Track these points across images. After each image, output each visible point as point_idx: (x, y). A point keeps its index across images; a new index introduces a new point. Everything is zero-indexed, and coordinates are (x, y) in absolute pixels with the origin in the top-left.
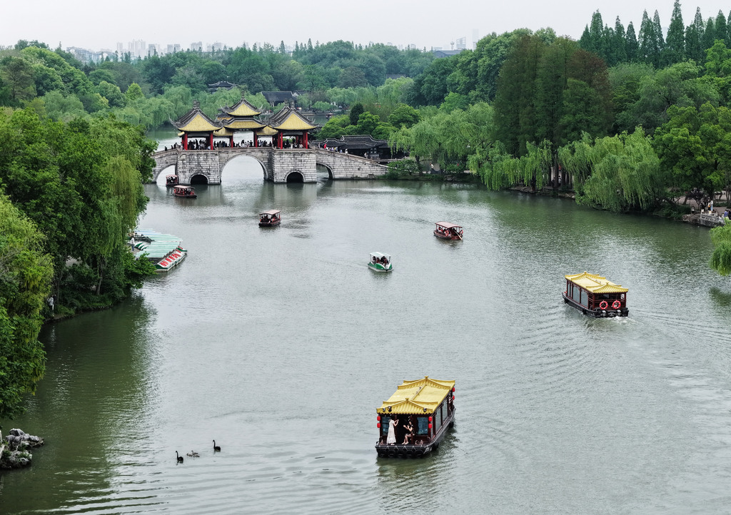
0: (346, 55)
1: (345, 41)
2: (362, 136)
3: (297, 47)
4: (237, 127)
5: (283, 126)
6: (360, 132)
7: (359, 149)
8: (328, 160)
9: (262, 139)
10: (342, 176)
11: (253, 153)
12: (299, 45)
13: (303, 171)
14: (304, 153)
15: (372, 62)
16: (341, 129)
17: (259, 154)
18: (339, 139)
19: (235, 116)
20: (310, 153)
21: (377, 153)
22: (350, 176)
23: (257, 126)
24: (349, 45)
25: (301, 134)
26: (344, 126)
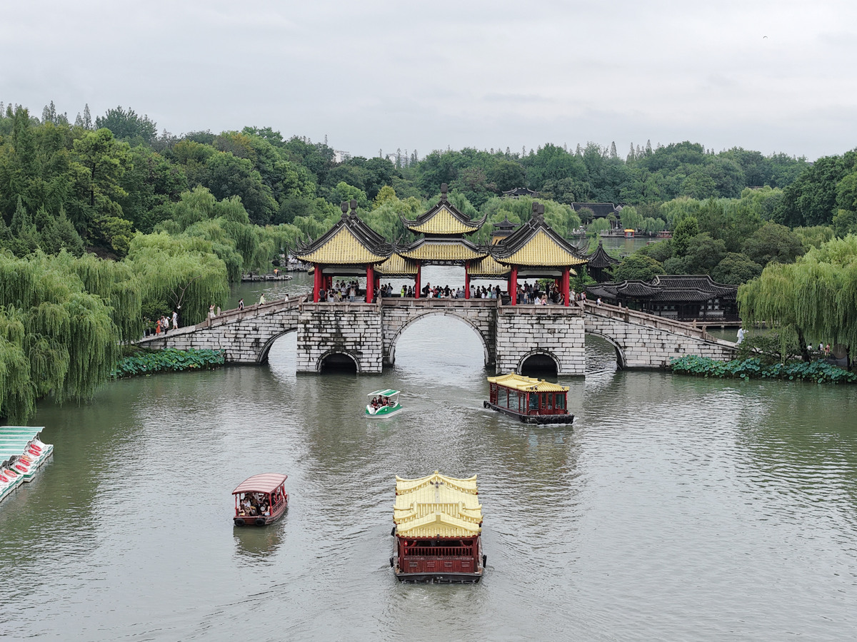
0: (694, 160)
1: (693, 142)
2: (695, 277)
3: (633, 150)
4: (428, 257)
5: (518, 258)
6: (691, 269)
7: (687, 302)
8: (615, 329)
9: (477, 283)
10: (642, 362)
11: (459, 311)
12: (635, 148)
13: (557, 352)
14: (561, 316)
15: (727, 169)
16: (655, 265)
17: (473, 314)
18: (650, 280)
19: (427, 235)
20: (575, 315)
21: (720, 309)
22: (657, 364)
23: (470, 255)
24: (698, 148)
25: (559, 274)
26: (662, 259)
